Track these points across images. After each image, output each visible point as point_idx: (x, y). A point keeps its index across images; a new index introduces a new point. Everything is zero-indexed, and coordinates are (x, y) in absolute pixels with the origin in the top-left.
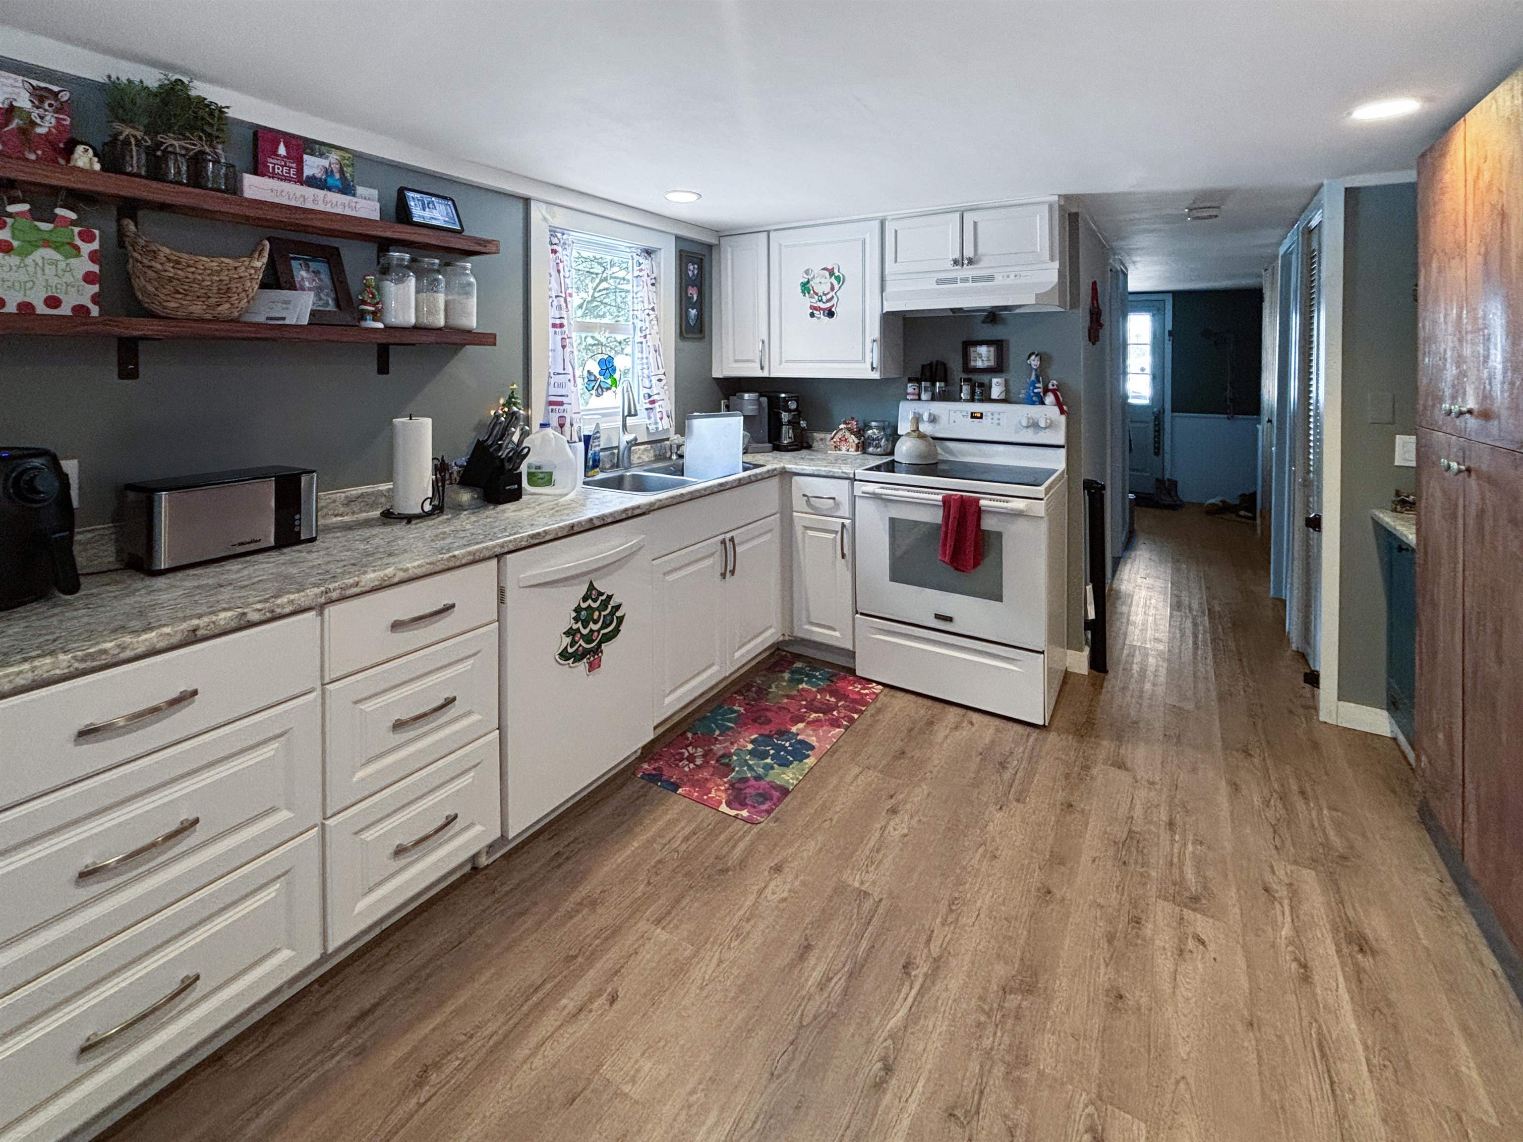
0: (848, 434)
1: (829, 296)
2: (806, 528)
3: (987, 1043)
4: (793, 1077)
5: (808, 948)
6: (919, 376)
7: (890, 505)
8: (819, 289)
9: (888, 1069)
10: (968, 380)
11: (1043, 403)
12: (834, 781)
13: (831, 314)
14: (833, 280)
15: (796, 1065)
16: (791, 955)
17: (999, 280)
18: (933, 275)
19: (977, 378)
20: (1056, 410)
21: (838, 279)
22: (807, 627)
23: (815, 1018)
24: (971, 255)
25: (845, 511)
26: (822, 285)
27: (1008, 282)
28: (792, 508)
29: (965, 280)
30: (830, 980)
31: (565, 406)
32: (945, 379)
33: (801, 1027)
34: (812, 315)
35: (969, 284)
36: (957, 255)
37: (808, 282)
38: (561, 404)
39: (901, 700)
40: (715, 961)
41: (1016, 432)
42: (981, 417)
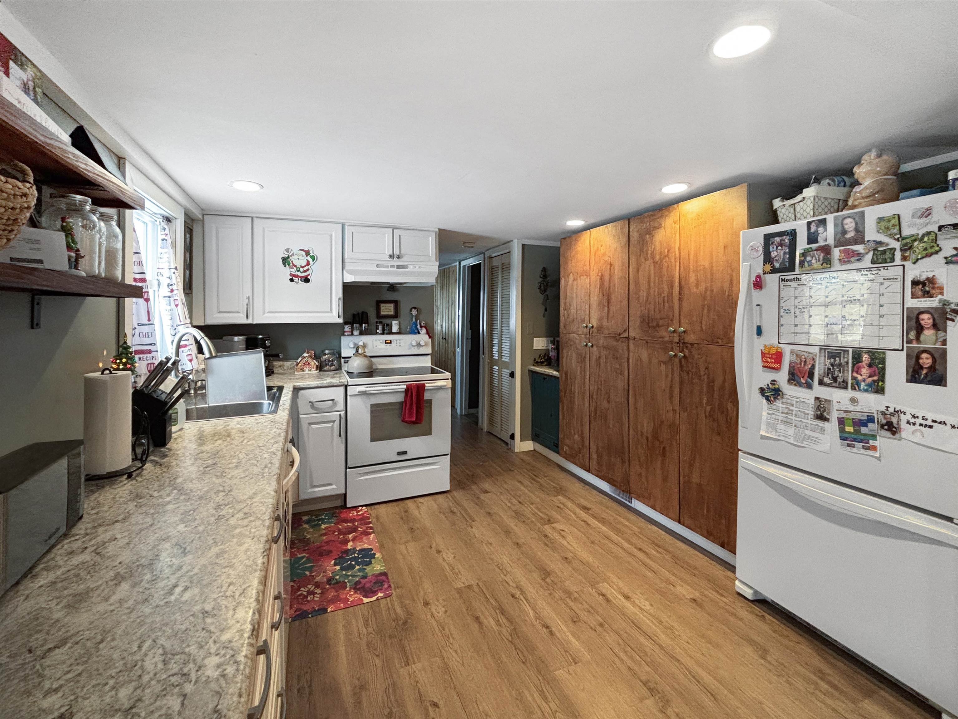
0: (310, 360)
1: (305, 269)
2: (310, 424)
3: (558, 597)
4: (530, 657)
5: (477, 618)
6: (351, 321)
7: (370, 397)
8: (298, 263)
9: (547, 627)
10: (380, 322)
11: (419, 333)
12: (399, 557)
13: (307, 280)
14: (309, 258)
15: (526, 653)
16: (476, 626)
17: (411, 268)
18: (373, 262)
19: (385, 321)
20: (427, 336)
21: (313, 258)
22: (310, 490)
23: (511, 635)
24: (398, 253)
25: (341, 406)
26: (300, 260)
27: (415, 270)
28: (298, 412)
29: (392, 267)
30: (498, 621)
31: (153, 354)
32: (367, 322)
33: (511, 642)
34: (292, 280)
35: (395, 269)
36: (391, 253)
37: (288, 257)
38: (150, 352)
39: (382, 509)
40: (454, 654)
41: (410, 349)
42: (391, 343)
